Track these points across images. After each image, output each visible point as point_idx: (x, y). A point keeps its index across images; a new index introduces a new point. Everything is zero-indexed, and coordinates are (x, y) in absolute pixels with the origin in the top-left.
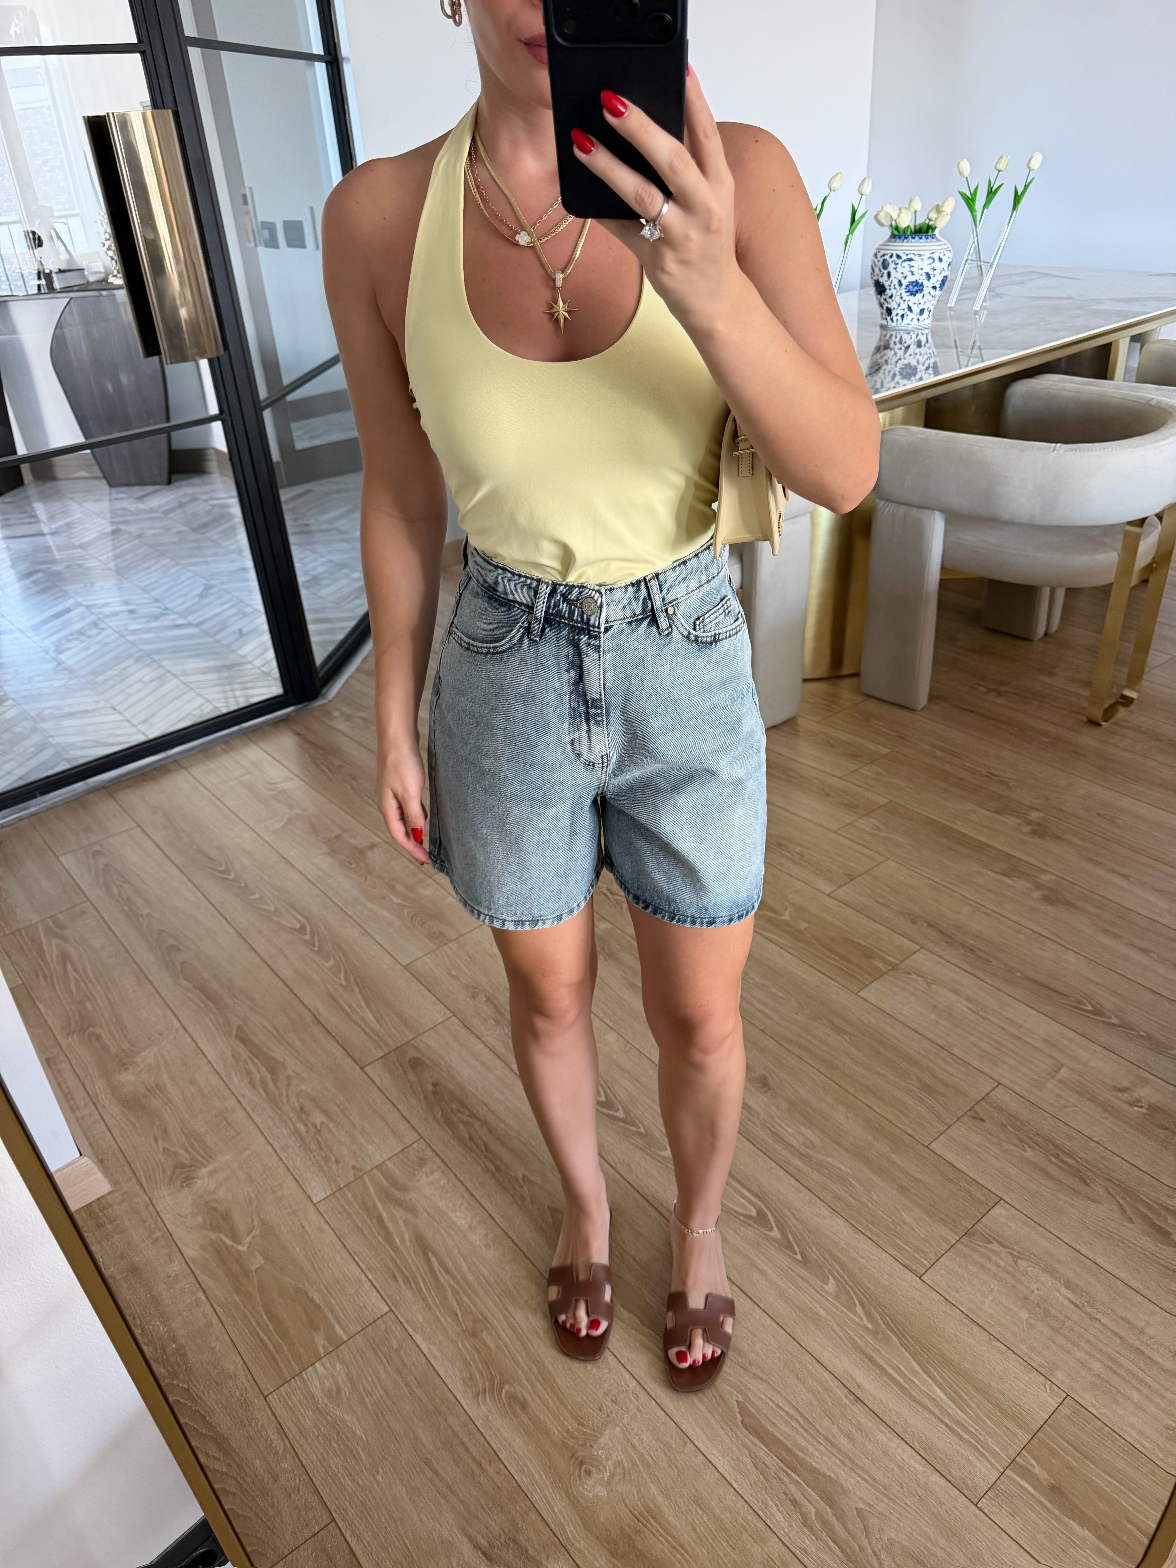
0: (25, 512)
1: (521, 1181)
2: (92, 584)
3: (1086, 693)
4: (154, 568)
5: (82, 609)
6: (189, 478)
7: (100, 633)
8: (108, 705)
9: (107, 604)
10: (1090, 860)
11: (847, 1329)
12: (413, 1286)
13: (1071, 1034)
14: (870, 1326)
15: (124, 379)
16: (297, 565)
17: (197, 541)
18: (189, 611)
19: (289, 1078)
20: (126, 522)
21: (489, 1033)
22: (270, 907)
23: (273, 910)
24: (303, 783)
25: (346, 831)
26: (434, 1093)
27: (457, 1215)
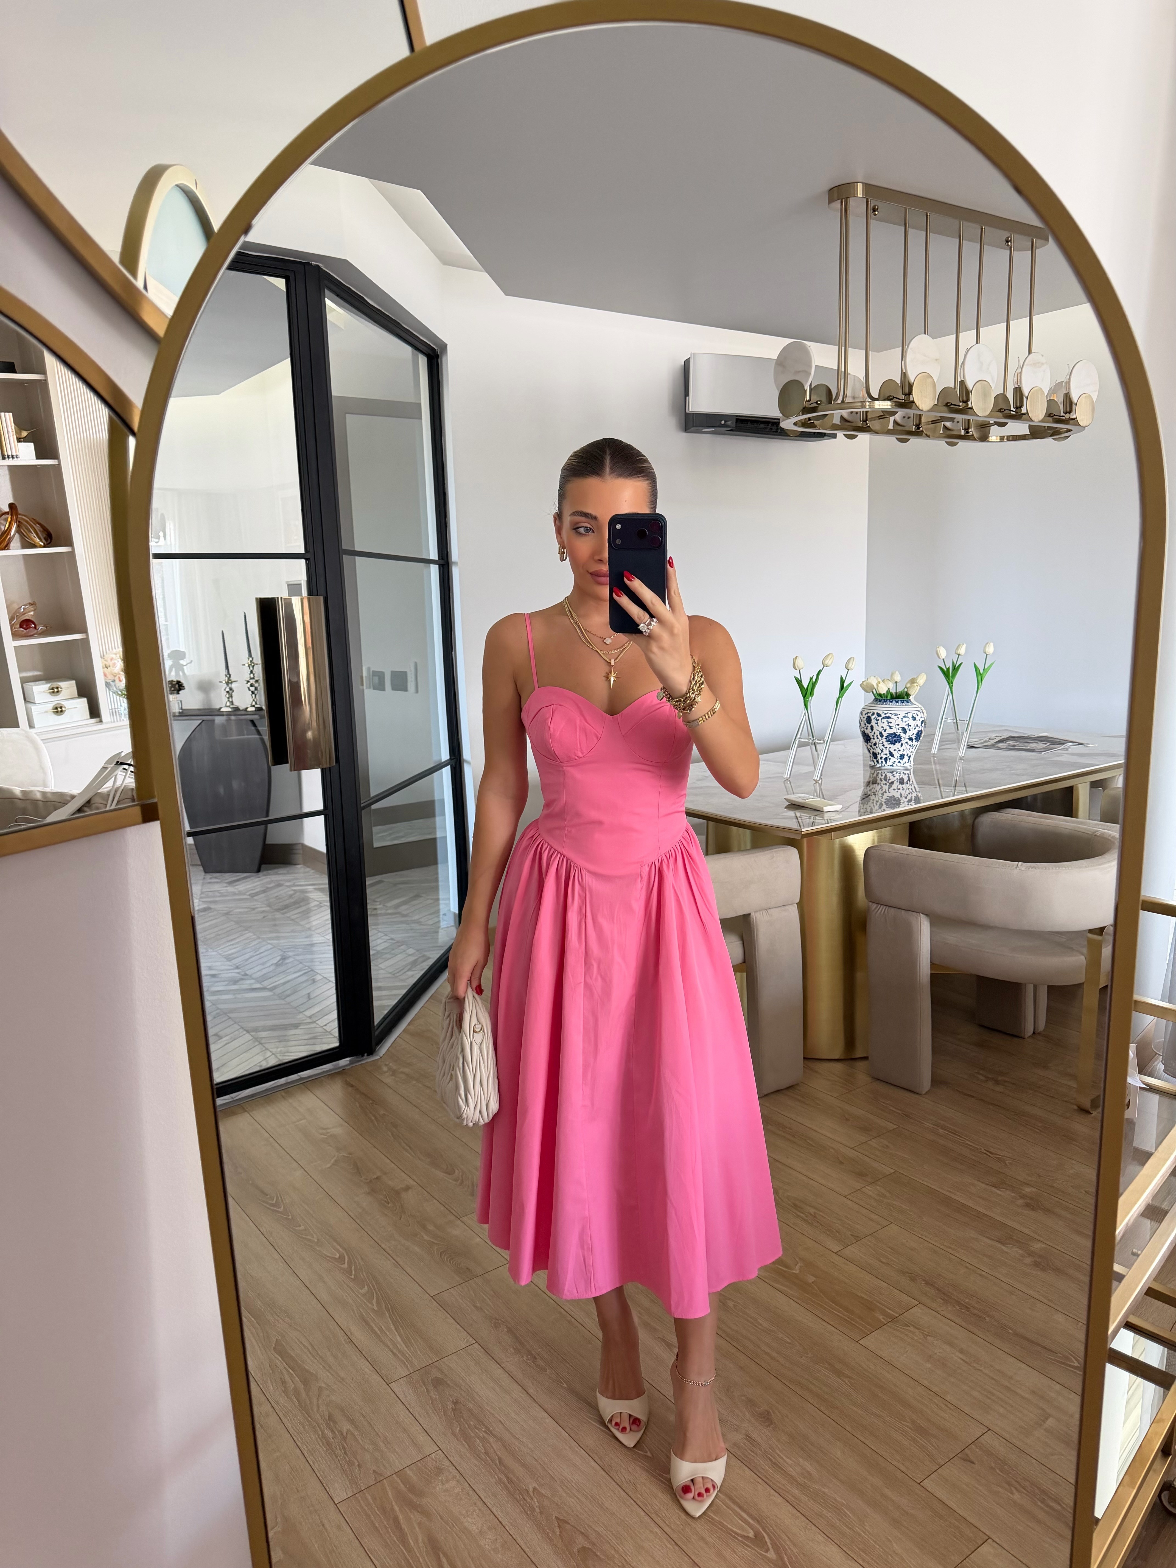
1: (531, 1494)
3: (1073, 1084)
4: (238, 940)
13: (1058, 1387)
18: (265, 978)
19: (320, 1389)
20: (215, 902)
21: (508, 1360)
22: (313, 1237)
23: (316, 1240)
24: (352, 1129)
25: (385, 1173)
26: (454, 1410)
27: (469, 1520)
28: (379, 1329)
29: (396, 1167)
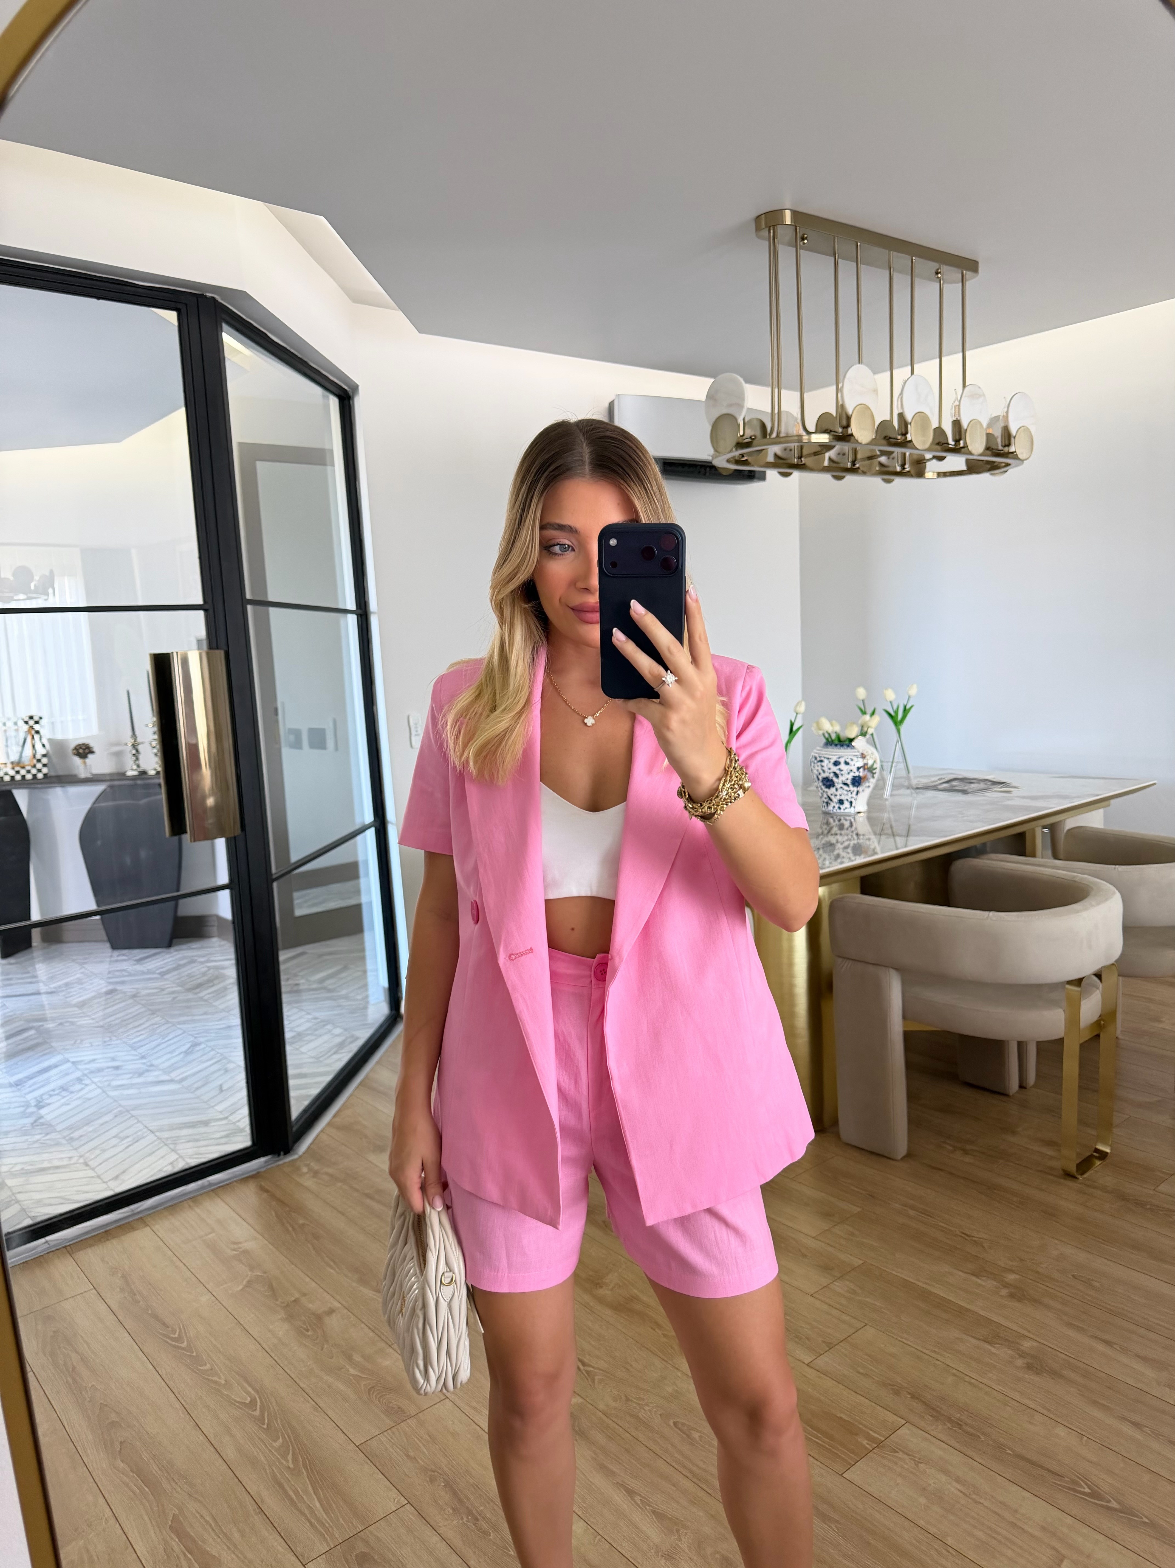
0: (28, 972)
2: (82, 1040)
4: (143, 1026)
5: (69, 1065)
6: (190, 942)
7: (82, 1089)
8: (81, 1160)
9: (94, 1060)
10: (1070, 1325)
13: (1069, 1520)
15: (143, 854)
16: (286, 1022)
17: (188, 1000)
18: (173, 1068)
20: (123, 983)
21: (445, 1523)
22: (220, 1378)
23: (223, 1382)
24: (266, 1242)
25: (304, 1294)
28: (293, 1491)
29: (317, 1286)
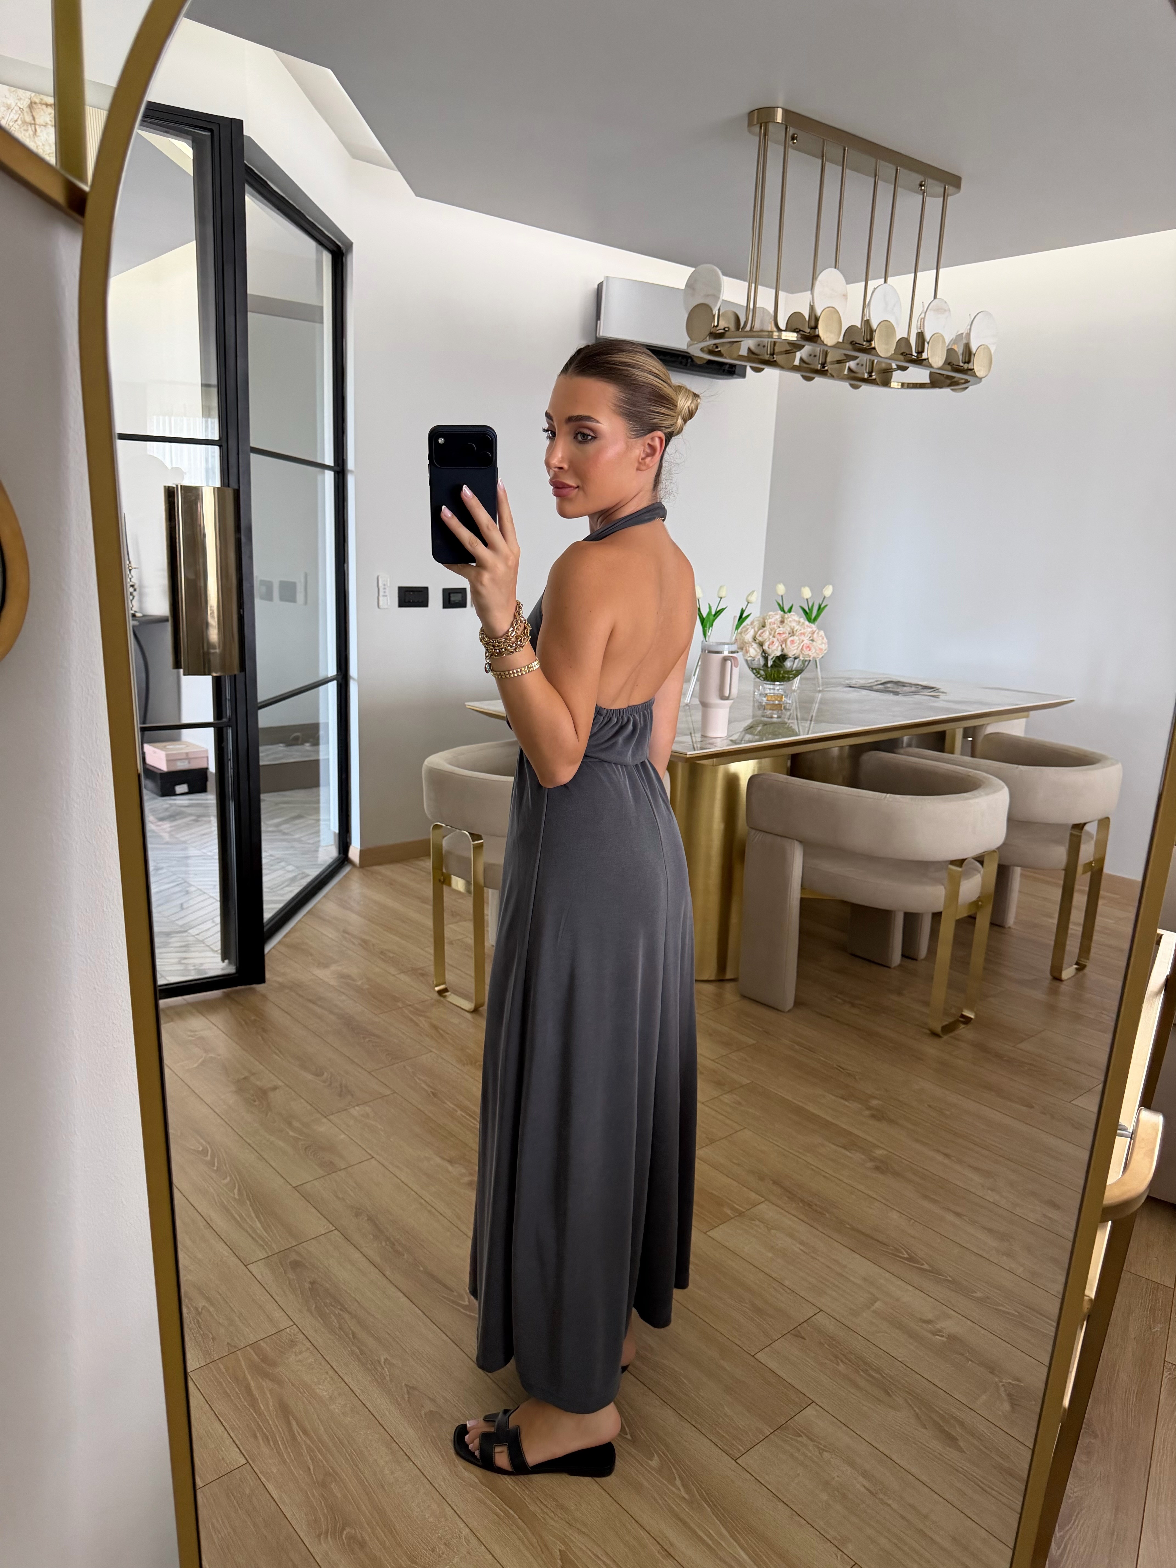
1: (383, 1364)
11: (666, 1499)
12: (272, 1444)
13: (887, 1275)
14: (687, 1497)
21: (367, 1245)
22: (176, 1131)
23: (179, 1134)
24: (220, 1032)
25: (253, 1074)
26: (311, 1290)
27: (320, 1387)
28: (239, 1215)
29: (263, 1067)
